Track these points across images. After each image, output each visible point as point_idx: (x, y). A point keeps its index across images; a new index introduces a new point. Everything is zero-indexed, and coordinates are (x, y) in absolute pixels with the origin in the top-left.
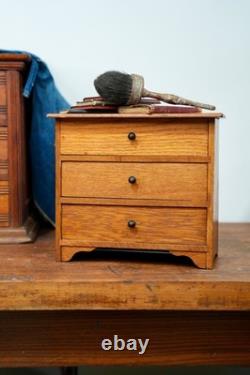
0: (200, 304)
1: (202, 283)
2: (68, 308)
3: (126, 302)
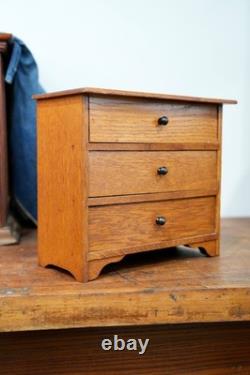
0: (231, 314)
3: (146, 316)
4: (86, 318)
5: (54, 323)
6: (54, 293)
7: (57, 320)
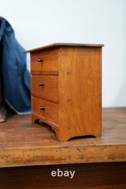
0: (109, 158)
1: (110, 146)
2: (29, 165)
3: (65, 159)
4: (34, 161)
5: (18, 163)
6: (18, 148)
7: (19, 162)
